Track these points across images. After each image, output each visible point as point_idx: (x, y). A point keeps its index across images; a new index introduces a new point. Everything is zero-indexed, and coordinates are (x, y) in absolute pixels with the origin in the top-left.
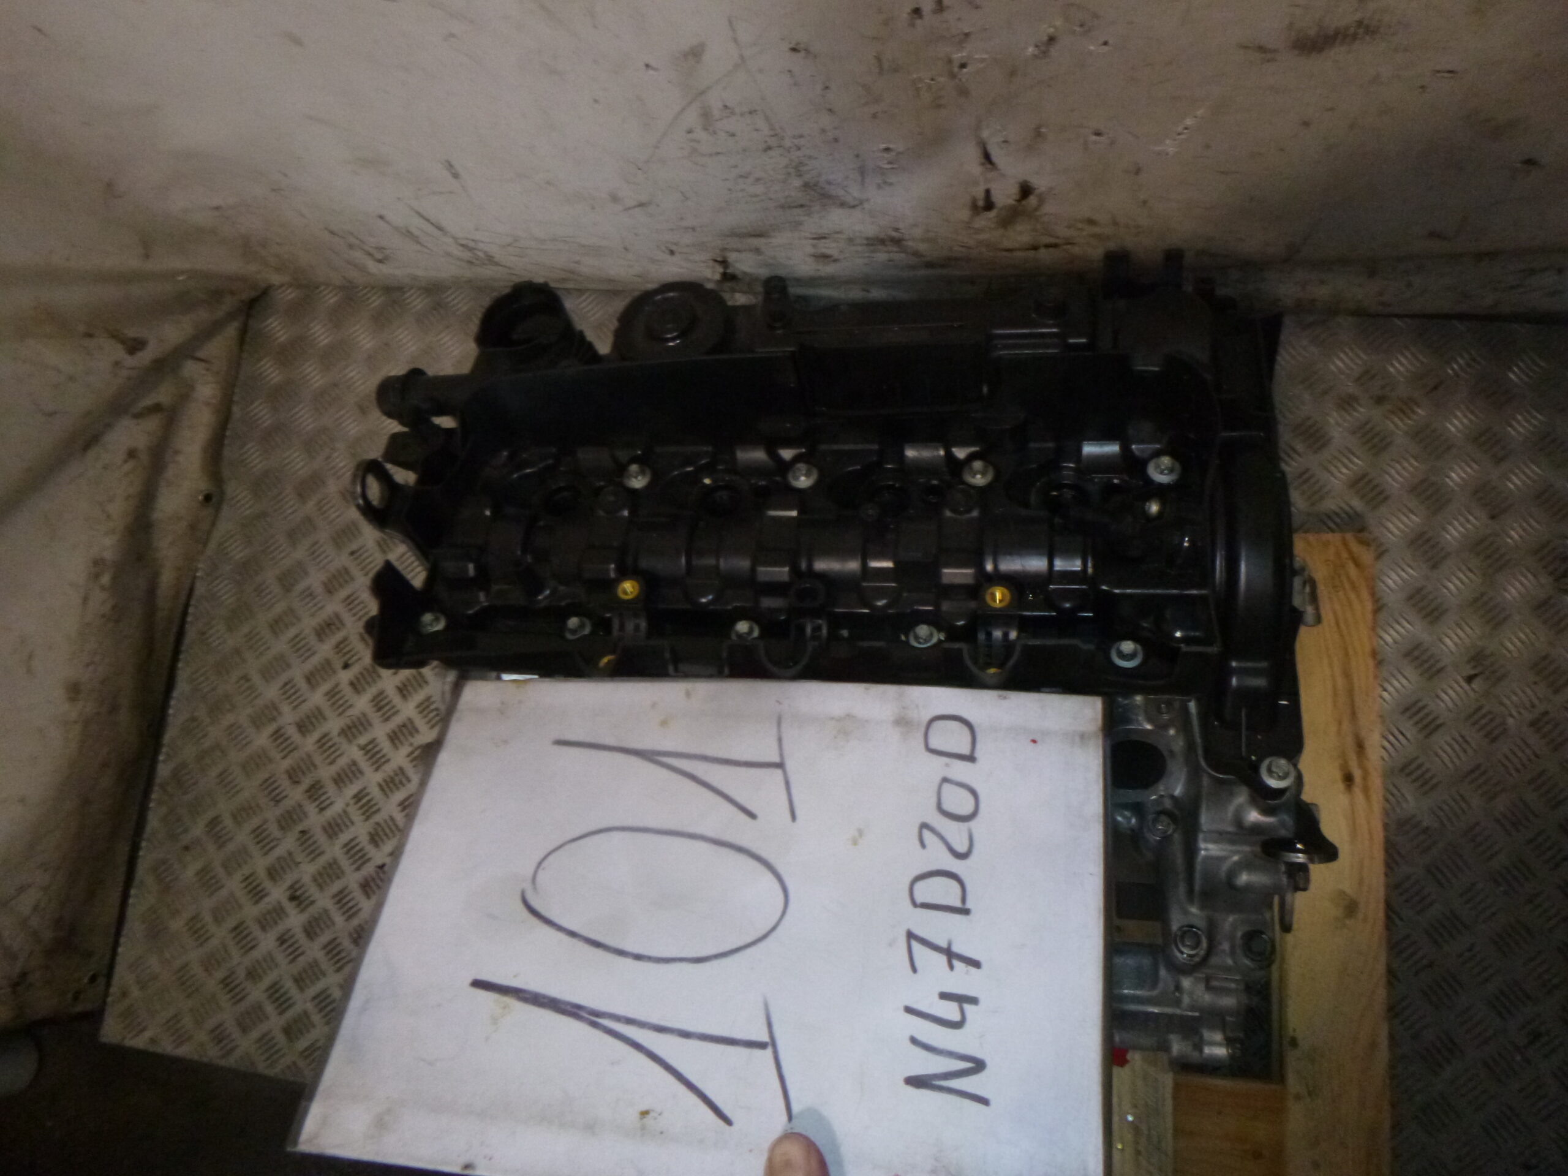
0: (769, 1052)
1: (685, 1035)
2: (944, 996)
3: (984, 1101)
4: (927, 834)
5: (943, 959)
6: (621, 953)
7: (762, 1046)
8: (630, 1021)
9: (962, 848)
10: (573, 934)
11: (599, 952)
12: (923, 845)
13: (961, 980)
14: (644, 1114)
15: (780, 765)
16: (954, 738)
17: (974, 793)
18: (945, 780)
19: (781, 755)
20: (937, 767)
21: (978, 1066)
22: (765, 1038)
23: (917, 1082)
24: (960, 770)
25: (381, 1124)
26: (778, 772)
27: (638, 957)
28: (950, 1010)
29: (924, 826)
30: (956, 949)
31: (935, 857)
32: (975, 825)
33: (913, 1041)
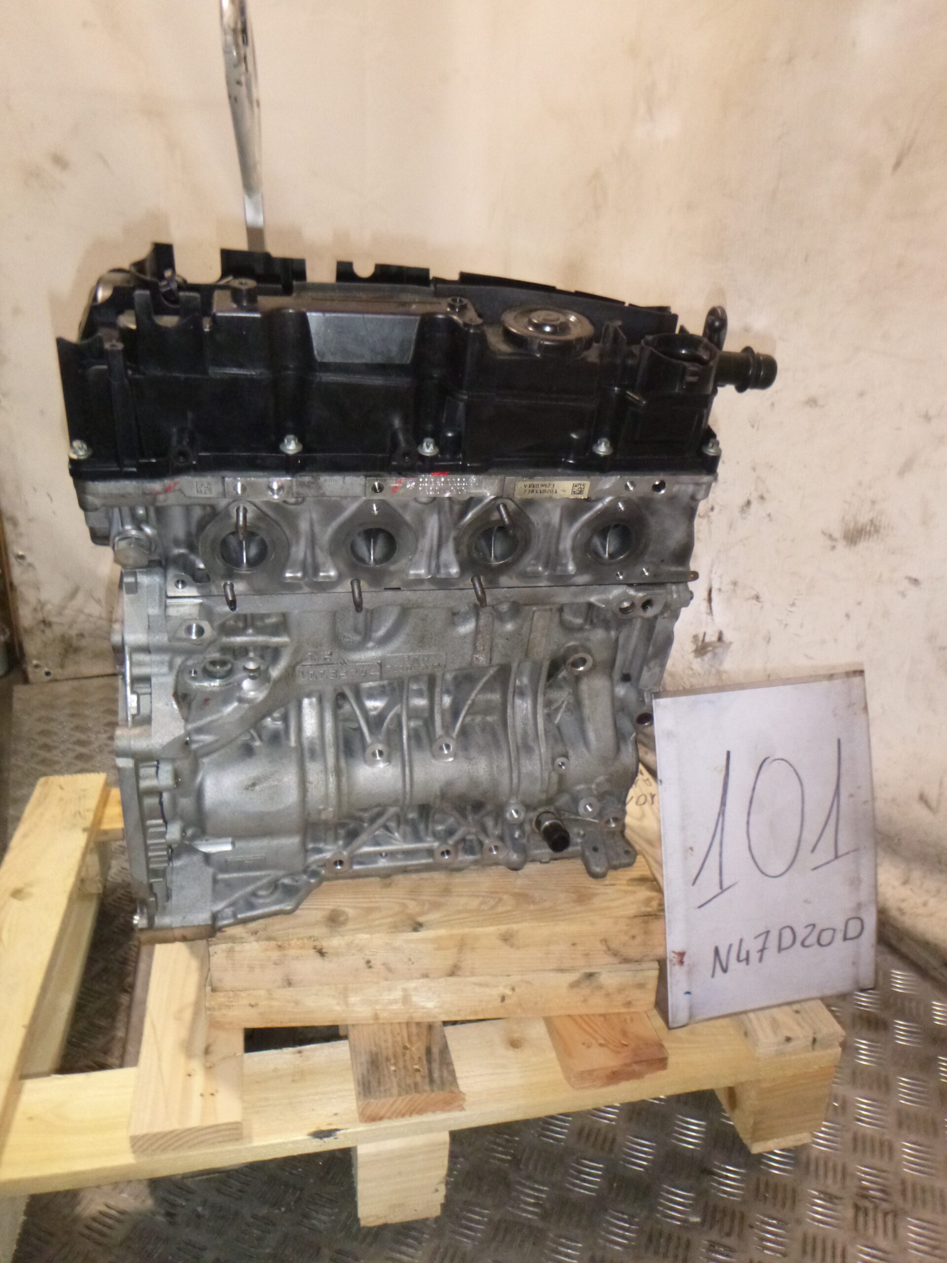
0: (720, 891)
1: (721, 854)
2: (748, 953)
3: (713, 976)
4: (810, 928)
5: (760, 947)
6: (749, 814)
7: (721, 887)
8: (722, 829)
9: (807, 943)
10: (753, 790)
11: (748, 804)
12: (807, 927)
13: (754, 956)
14: (691, 849)
15: (837, 857)
16: (853, 930)
17: (830, 944)
18: (835, 931)
19: (841, 856)
20: (840, 926)
21: (725, 970)
22: (724, 888)
23: (717, 951)
24: (839, 936)
25: (670, 735)
26: (833, 856)
27: (748, 823)
28: (743, 955)
29: (814, 926)
30: (766, 952)
31: (801, 933)
32: (817, 946)
33: (731, 946)
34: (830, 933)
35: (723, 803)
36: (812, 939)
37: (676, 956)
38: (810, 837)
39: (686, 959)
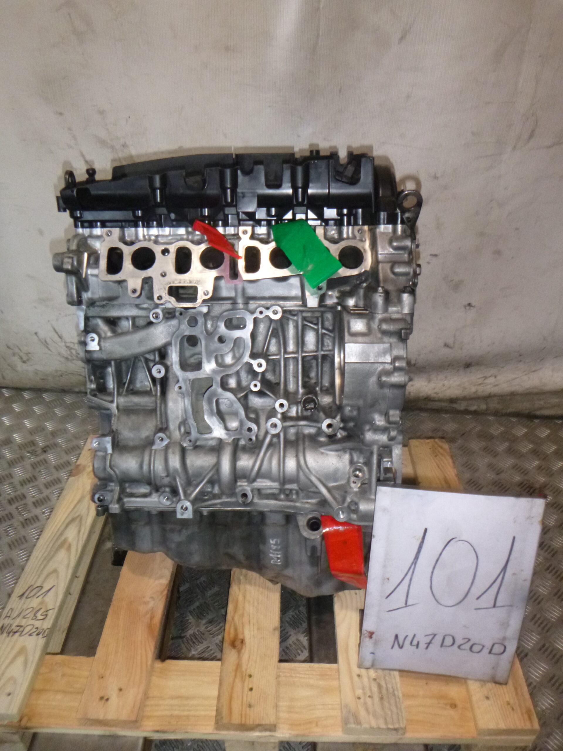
0: (404, 605)
1: (409, 586)
2: (418, 643)
3: (392, 647)
4: (466, 640)
5: (428, 641)
6: (434, 568)
7: (406, 603)
8: (413, 572)
9: (462, 647)
10: (441, 554)
11: (434, 561)
12: (463, 639)
13: (422, 645)
14: (388, 579)
15: (494, 606)
16: (498, 649)
17: (479, 652)
18: (484, 646)
19: (498, 607)
20: (488, 645)
21: (401, 647)
22: (408, 604)
23: (396, 637)
24: (486, 651)
25: (385, 510)
26: (492, 606)
27: (432, 572)
28: (415, 643)
29: (469, 640)
30: (431, 645)
31: (459, 641)
32: (469, 651)
33: (407, 636)
34: (480, 647)
35: (417, 557)
36: (467, 646)
37: (368, 633)
38: (476, 591)
39: (374, 636)
